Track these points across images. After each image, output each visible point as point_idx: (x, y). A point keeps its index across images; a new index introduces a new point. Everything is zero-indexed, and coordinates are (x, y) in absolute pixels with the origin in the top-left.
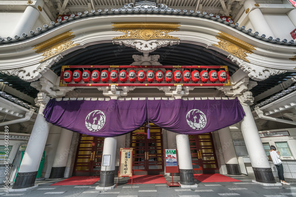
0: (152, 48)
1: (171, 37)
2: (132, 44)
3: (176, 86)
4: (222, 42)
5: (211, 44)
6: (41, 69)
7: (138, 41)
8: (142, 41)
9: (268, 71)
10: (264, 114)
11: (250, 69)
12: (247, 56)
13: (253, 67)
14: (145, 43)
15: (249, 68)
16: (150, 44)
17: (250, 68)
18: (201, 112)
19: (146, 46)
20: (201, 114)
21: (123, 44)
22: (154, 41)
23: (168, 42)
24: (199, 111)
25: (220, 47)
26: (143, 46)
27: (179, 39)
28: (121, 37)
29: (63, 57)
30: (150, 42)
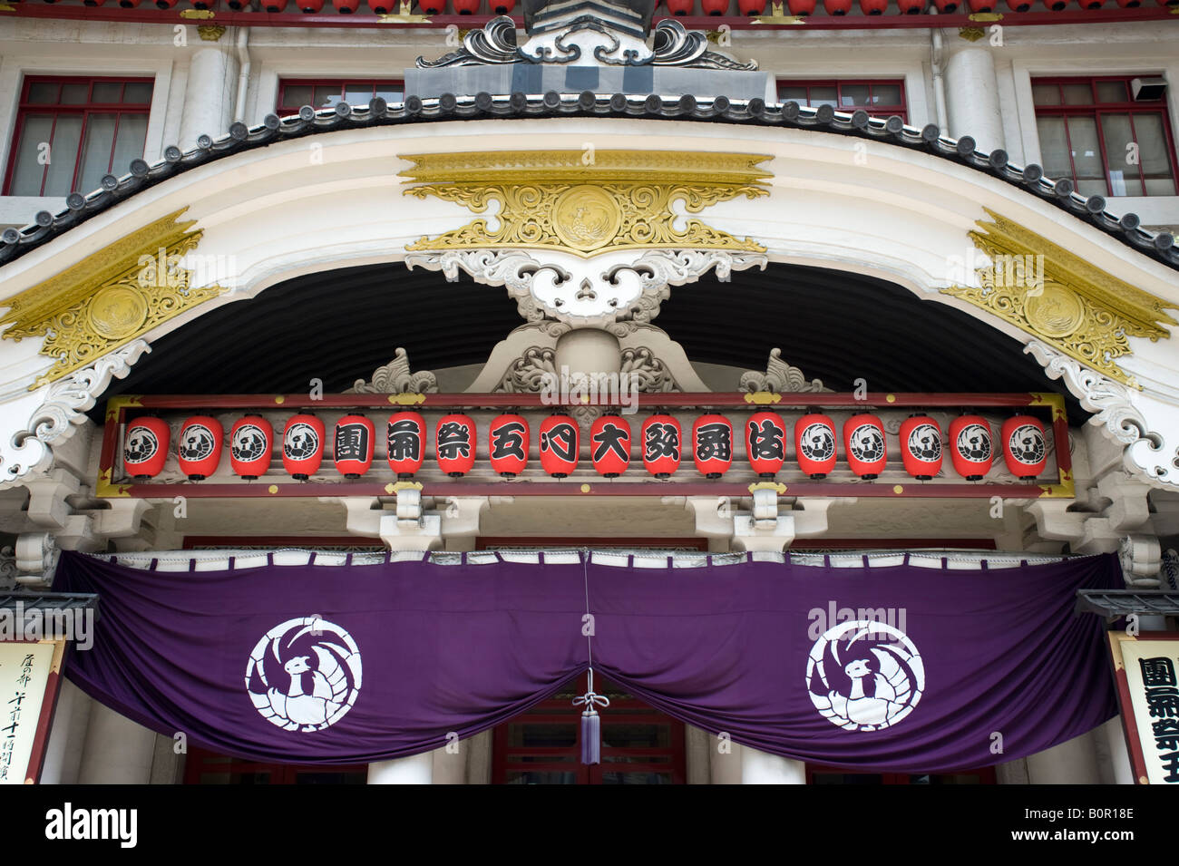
0: (614, 304)
1: (723, 234)
2: (516, 285)
3: (752, 495)
5: (939, 284)
8: (566, 263)
11: (1130, 430)
14: (578, 270)
15: (1126, 425)
16: (605, 278)
17: (1134, 423)
19: (586, 292)
22: (629, 260)
25: (989, 299)
26: (571, 288)
27: (764, 253)
28: (451, 235)
29: (149, 350)
30: (607, 265)
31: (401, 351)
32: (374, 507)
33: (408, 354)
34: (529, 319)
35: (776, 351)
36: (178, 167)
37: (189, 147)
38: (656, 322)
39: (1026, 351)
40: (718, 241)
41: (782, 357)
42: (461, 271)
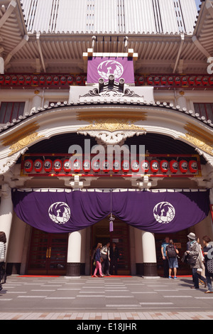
0: (117, 140)
1: (138, 127)
5: (178, 136)
6: (10, 163)
7: (103, 132)
8: (108, 133)
16: (115, 135)
18: (170, 204)
20: (170, 206)
21: (88, 134)
22: (120, 132)
23: (134, 133)
24: (168, 203)
25: (188, 139)
26: (109, 137)
27: (145, 131)
28: (86, 127)
29: (28, 149)
30: (116, 133)
32: (70, 180)
39: (196, 150)
40: (137, 129)
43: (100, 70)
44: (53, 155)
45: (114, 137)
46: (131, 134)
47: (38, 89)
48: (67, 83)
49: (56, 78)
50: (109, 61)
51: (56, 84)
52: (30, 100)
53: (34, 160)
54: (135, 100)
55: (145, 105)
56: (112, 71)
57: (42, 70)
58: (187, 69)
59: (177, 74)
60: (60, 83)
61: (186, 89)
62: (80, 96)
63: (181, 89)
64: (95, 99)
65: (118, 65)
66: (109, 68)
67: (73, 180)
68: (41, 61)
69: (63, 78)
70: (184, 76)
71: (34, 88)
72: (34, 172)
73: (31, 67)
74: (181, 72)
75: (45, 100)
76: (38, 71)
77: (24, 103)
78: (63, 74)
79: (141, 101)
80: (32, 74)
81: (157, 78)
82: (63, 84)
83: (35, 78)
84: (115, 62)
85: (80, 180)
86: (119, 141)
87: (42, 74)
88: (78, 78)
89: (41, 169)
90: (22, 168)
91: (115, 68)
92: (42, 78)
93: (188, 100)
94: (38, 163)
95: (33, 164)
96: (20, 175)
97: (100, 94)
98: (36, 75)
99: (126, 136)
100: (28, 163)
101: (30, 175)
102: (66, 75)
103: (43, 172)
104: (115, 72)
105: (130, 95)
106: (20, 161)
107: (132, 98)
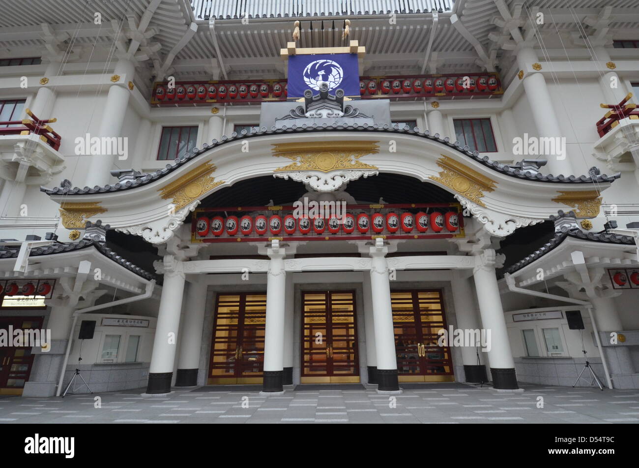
0: (334, 186)
1: (366, 165)
2: (305, 181)
3: (375, 239)
4: (445, 172)
5: (428, 176)
6: (173, 224)
7: (313, 173)
8: (320, 175)
9: (514, 222)
10: (517, 285)
11: (485, 219)
12: (483, 197)
13: (491, 216)
14: (323, 177)
15: (483, 218)
16: (331, 179)
17: (486, 217)
19: (326, 183)
22: (338, 173)
23: (359, 174)
25: (442, 181)
26: (322, 181)
27: (377, 169)
28: (287, 167)
29: (200, 203)
30: (332, 175)
31: (271, 201)
32: (266, 246)
33: (274, 202)
34: (309, 191)
35: (381, 198)
36: (207, 149)
37: (210, 144)
38: (345, 191)
39: (455, 197)
40: (364, 167)
41: (383, 200)
42: (289, 177)
43: (308, 76)
44: (240, 209)
45: (330, 181)
46: (355, 175)
47: (217, 105)
48: (259, 95)
49: (243, 88)
50: (321, 61)
51: (244, 97)
52: (206, 121)
53: (210, 217)
54: (361, 122)
55: (376, 130)
56: (325, 78)
57: (222, 77)
58: (444, 65)
59: (428, 76)
60: (249, 96)
61: (441, 98)
62: (277, 120)
63: (433, 99)
64: (299, 123)
65: (334, 66)
66: (322, 73)
67: (269, 246)
68: (218, 62)
69: (253, 88)
70: (438, 78)
71: (210, 104)
72: (212, 236)
73: (205, 73)
74: (433, 72)
75: (228, 122)
76: (216, 78)
77: (197, 127)
78: (254, 82)
79: (370, 123)
80: (206, 82)
81: (396, 83)
82: (254, 97)
83: (211, 89)
84: (330, 62)
85: (282, 246)
86: (337, 186)
87: (222, 82)
88: (277, 87)
89: (222, 231)
90: (194, 230)
91: (331, 71)
92: (222, 88)
93: (445, 115)
94: (217, 223)
95: (209, 225)
96: (192, 241)
97: (307, 114)
98: (213, 84)
99: (347, 180)
100: (202, 223)
101: (205, 241)
102: (258, 83)
103: (225, 236)
104: (331, 78)
105: (353, 116)
106: (190, 219)
107: (356, 119)
